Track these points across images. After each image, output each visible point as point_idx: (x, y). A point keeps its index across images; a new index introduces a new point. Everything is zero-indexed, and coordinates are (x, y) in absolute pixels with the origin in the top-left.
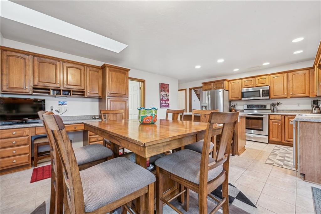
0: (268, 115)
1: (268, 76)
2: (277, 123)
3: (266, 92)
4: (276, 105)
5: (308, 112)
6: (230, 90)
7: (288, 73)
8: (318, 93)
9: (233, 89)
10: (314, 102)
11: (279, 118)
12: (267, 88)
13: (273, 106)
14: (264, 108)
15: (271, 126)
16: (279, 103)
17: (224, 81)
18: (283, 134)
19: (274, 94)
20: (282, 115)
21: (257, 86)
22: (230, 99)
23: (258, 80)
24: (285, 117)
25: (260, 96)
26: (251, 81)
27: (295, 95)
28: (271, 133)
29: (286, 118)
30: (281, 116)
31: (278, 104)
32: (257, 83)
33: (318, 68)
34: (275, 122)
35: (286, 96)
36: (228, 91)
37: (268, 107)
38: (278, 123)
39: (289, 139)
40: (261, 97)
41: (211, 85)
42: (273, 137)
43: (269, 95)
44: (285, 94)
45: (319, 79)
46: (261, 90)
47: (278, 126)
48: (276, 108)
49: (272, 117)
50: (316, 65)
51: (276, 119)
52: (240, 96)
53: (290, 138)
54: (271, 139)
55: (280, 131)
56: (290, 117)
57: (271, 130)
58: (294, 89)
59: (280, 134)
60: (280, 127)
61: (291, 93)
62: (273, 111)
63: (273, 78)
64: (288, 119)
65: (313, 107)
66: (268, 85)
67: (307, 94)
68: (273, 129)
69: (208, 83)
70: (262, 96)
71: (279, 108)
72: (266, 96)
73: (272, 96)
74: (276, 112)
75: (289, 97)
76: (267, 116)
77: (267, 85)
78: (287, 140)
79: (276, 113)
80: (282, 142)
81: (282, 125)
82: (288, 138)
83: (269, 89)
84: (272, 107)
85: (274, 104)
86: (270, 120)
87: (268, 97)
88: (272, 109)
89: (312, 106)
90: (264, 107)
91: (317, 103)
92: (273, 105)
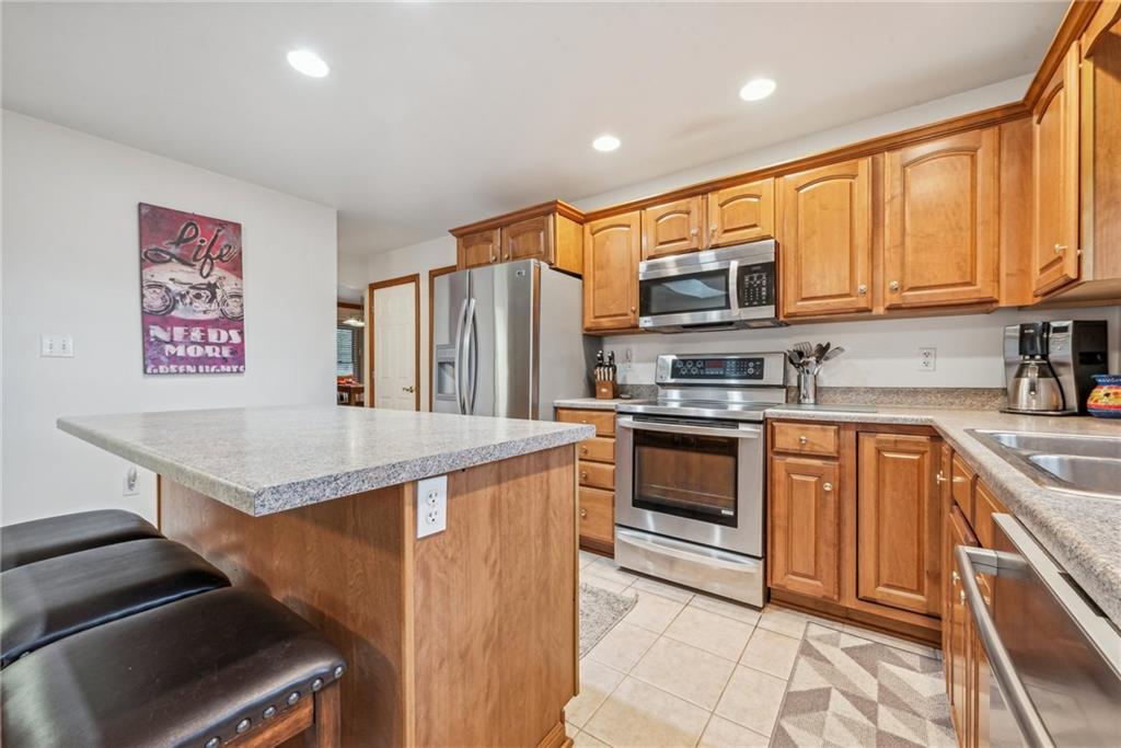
0: (764, 422)
1: (772, 179)
2: (813, 479)
3: (760, 277)
4: (813, 359)
5: (977, 401)
6: (588, 272)
7: (879, 156)
8: (1088, 263)
9: (602, 268)
10: (1023, 337)
11: (826, 441)
12: (764, 253)
13: (798, 366)
14: (753, 377)
15: (780, 492)
16: (828, 345)
17: (547, 214)
18: (849, 552)
19: (799, 287)
20: (841, 426)
21: (714, 242)
22: (588, 325)
23: (721, 206)
24: (861, 435)
25: (728, 306)
26: (688, 213)
27: (912, 297)
28: (779, 538)
29: (869, 445)
30: (838, 433)
31: (823, 352)
32: (714, 225)
33: (1088, 65)
34: (805, 471)
35: (862, 303)
36: (579, 277)
37: (774, 371)
38: (821, 478)
39: (881, 589)
40: (736, 313)
41: (490, 241)
42: (790, 571)
43: (773, 299)
44: (862, 287)
45: (1101, 152)
46: (734, 266)
47: (821, 495)
48: (810, 378)
49: (786, 438)
50: (1075, 44)
51: (807, 449)
52: (635, 306)
53: (884, 579)
54: (780, 578)
55: (829, 531)
56: (893, 437)
57: (780, 522)
58: (909, 258)
59: (832, 552)
60: (831, 499)
61: (895, 284)
62: (794, 396)
63: (798, 189)
64: (879, 451)
65: (1015, 369)
66: (769, 237)
67: (983, 289)
68: (789, 517)
69: (476, 232)
70: (741, 305)
71: (829, 374)
72: (760, 304)
73: (791, 305)
74: (812, 401)
75: (879, 310)
76: (760, 429)
77: (766, 233)
78: (869, 595)
79: (808, 411)
80: (842, 603)
81: (839, 491)
82: (878, 584)
83: (773, 260)
84: (794, 372)
85: (801, 354)
86: (778, 453)
87: (767, 312)
88: (794, 382)
89: (1008, 365)
90: (751, 371)
91: (1046, 343)
92: (797, 358)
